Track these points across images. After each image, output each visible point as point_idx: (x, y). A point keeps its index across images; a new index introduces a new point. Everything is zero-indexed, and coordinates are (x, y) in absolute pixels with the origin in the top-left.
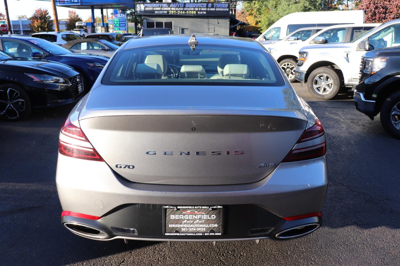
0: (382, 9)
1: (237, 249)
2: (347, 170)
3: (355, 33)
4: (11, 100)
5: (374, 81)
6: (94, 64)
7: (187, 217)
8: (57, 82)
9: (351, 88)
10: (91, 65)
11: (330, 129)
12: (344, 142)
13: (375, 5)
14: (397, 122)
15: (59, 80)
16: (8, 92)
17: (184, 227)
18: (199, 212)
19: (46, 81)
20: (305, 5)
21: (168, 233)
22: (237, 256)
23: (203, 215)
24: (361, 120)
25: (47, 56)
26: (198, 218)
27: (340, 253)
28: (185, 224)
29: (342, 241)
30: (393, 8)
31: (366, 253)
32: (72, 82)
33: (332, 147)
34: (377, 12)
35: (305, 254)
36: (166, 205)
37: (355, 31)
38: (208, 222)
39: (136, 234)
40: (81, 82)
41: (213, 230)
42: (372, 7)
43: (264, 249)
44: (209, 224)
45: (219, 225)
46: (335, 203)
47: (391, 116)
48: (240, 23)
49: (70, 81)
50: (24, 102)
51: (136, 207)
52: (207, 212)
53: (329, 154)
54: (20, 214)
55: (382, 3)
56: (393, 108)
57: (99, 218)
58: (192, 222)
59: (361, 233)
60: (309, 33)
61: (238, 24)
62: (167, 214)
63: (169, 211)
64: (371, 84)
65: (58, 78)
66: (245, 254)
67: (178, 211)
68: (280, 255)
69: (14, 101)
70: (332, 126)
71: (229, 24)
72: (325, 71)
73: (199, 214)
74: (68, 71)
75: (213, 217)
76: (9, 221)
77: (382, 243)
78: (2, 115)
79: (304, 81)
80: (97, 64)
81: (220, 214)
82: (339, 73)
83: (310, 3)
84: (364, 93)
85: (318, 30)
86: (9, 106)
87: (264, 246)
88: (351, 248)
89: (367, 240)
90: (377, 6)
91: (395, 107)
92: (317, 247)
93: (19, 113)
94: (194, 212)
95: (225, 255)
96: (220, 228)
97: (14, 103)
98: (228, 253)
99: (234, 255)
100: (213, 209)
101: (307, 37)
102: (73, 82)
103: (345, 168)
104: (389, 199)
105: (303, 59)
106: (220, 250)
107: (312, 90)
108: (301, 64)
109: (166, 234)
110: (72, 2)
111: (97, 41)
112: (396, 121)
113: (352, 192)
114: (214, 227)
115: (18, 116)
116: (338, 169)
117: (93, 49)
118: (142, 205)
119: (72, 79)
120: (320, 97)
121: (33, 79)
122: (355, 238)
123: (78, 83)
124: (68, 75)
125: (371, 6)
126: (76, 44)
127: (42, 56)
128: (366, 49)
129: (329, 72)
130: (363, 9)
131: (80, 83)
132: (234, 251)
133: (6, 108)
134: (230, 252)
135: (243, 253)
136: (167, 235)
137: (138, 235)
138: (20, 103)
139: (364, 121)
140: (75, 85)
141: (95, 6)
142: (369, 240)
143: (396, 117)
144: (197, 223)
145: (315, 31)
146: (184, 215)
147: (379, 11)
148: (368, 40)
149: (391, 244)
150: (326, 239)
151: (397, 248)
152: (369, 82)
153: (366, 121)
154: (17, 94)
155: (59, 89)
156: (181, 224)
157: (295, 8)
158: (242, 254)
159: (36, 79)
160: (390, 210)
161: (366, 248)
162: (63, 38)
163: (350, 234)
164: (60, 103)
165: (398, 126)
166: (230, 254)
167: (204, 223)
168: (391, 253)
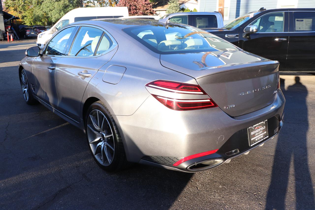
18: (260, 126)
38: (263, 131)
39: (238, 152)
45: (267, 131)
48: (14, 17)
55: (133, 3)
58: (258, 133)
61: (12, 18)
71: (3, 18)
73: (260, 128)
75: (264, 127)
81: (267, 125)
94: (258, 127)
100: (265, 122)
109: (251, 146)
146: (255, 130)
156: (255, 136)
157: (58, 5)
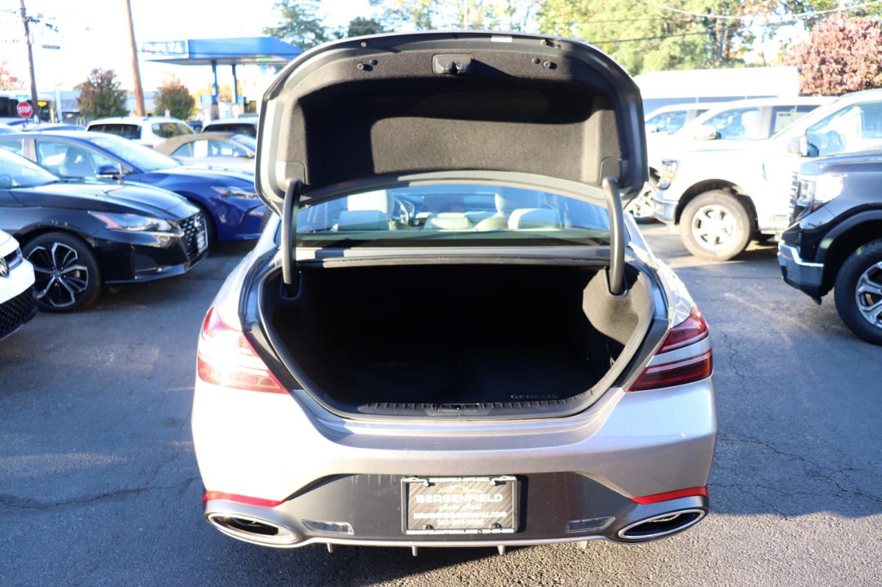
0: (834, 65)
1: (547, 571)
2: (767, 411)
3: (778, 118)
4: (59, 268)
5: (820, 223)
6: (228, 190)
7: (447, 498)
8: (154, 228)
9: (772, 236)
10: (222, 191)
11: (731, 325)
12: (760, 352)
13: (819, 55)
14: (869, 309)
15: (158, 225)
16: (53, 250)
17: (442, 519)
18: (470, 488)
19: (131, 227)
20: (672, 53)
21: (412, 530)
22: (547, 583)
23: (479, 494)
24: (795, 303)
25: (130, 173)
26: (470, 501)
27: (754, 578)
28: (444, 511)
29: (759, 552)
30: (858, 63)
31: (806, 576)
32: (185, 229)
33: (735, 362)
34: (824, 72)
35: (683, 579)
36: (407, 477)
37: (778, 113)
38: (487, 507)
39: (351, 533)
40: (202, 228)
41: (499, 523)
42: (815, 60)
43: (601, 569)
44: (489, 511)
45: (509, 512)
46: (743, 478)
47: (857, 295)
49: (182, 227)
50: (87, 273)
51: (351, 482)
52: (486, 488)
53: (729, 377)
54: (102, 505)
55: (834, 51)
56: (861, 279)
57: (279, 503)
58: (458, 508)
59: (795, 537)
60: (682, 116)
62: (410, 494)
63: (413, 488)
64: (813, 230)
65: (155, 221)
66: (563, 581)
67: (432, 487)
68: (633, 582)
69: (66, 271)
70: (733, 318)
72: (718, 200)
73: (472, 493)
74: (176, 206)
75: (498, 498)
76: (81, 519)
77: (839, 557)
78: (41, 299)
79: (673, 222)
80: (235, 190)
81: (511, 493)
82: (747, 204)
83: (682, 50)
84: (799, 248)
85: (700, 112)
86: (56, 281)
87: (600, 565)
88: (775, 567)
89: (808, 551)
90: (824, 59)
91: (865, 276)
92: (708, 565)
93: (75, 295)
94: (462, 489)
95: (522, 582)
96: (511, 520)
97: (66, 274)
98: (529, 577)
99: (540, 583)
100: (498, 483)
101: (678, 126)
102: (187, 229)
103: (763, 405)
104: (853, 468)
105: (671, 175)
106: (512, 573)
107: (691, 240)
108: (667, 186)
109: (409, 532)
110: (170, 53)
111: (230, 137)
112: (868, 305)
113: (777, 454)
114: (500, 518)
115: (74, 300)
116: (749, 407)
117: (219, 154)
118: (363, 477)
119: (185, 223)
120: (708, 255)
121: (104, 224)
122: (784, 547)
123: (196, 231)
124: (177, 214)
125: (812, 57)
126: (184, 145)
127: (118, 173)
128: (801, 153)
129: (725, 202)
130: (795, 65)
131: (201, 230)
132: (541, 575)
133: (48, 284)
134: (532, 577)
135: (559, 579)
136: (410, 535)
137: (355, 534)
138: (78, 274)
139: (803, 306)
140: (192, 235)
141: (218, 61)
142: (813, 551)
143: (868, 296)
144: (467, 511)
145: (695, 114)
146: (442, 494)
147: (829, 70)
148: (806, 134)
149: (858, 559)
150: (725, 549)
151: (870, 566)
152: (809, 224)
153: (807, 305)
154: (72, 255)
155: (156, 245)
156: (436, 511)
158: (557, 579)
159: (111, 222)
160: (856, 491)
161: (806, 566)
162: (155, 132)
163: (774, 539)
164: (160, 273)
165: (873, 316)
166: (533, 580)
167: (482, 510)
168: (858, 577)
